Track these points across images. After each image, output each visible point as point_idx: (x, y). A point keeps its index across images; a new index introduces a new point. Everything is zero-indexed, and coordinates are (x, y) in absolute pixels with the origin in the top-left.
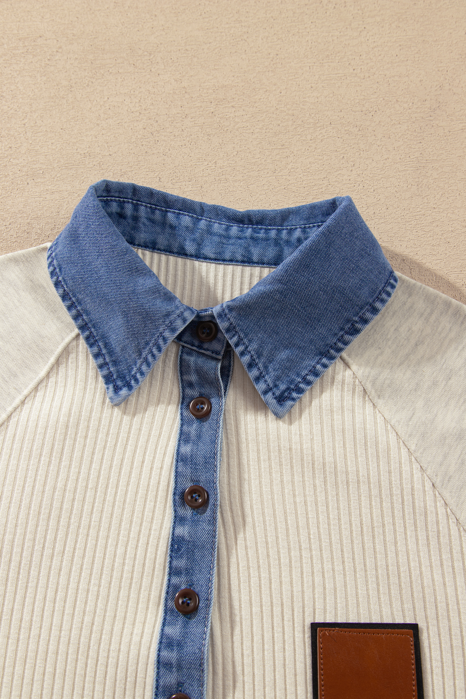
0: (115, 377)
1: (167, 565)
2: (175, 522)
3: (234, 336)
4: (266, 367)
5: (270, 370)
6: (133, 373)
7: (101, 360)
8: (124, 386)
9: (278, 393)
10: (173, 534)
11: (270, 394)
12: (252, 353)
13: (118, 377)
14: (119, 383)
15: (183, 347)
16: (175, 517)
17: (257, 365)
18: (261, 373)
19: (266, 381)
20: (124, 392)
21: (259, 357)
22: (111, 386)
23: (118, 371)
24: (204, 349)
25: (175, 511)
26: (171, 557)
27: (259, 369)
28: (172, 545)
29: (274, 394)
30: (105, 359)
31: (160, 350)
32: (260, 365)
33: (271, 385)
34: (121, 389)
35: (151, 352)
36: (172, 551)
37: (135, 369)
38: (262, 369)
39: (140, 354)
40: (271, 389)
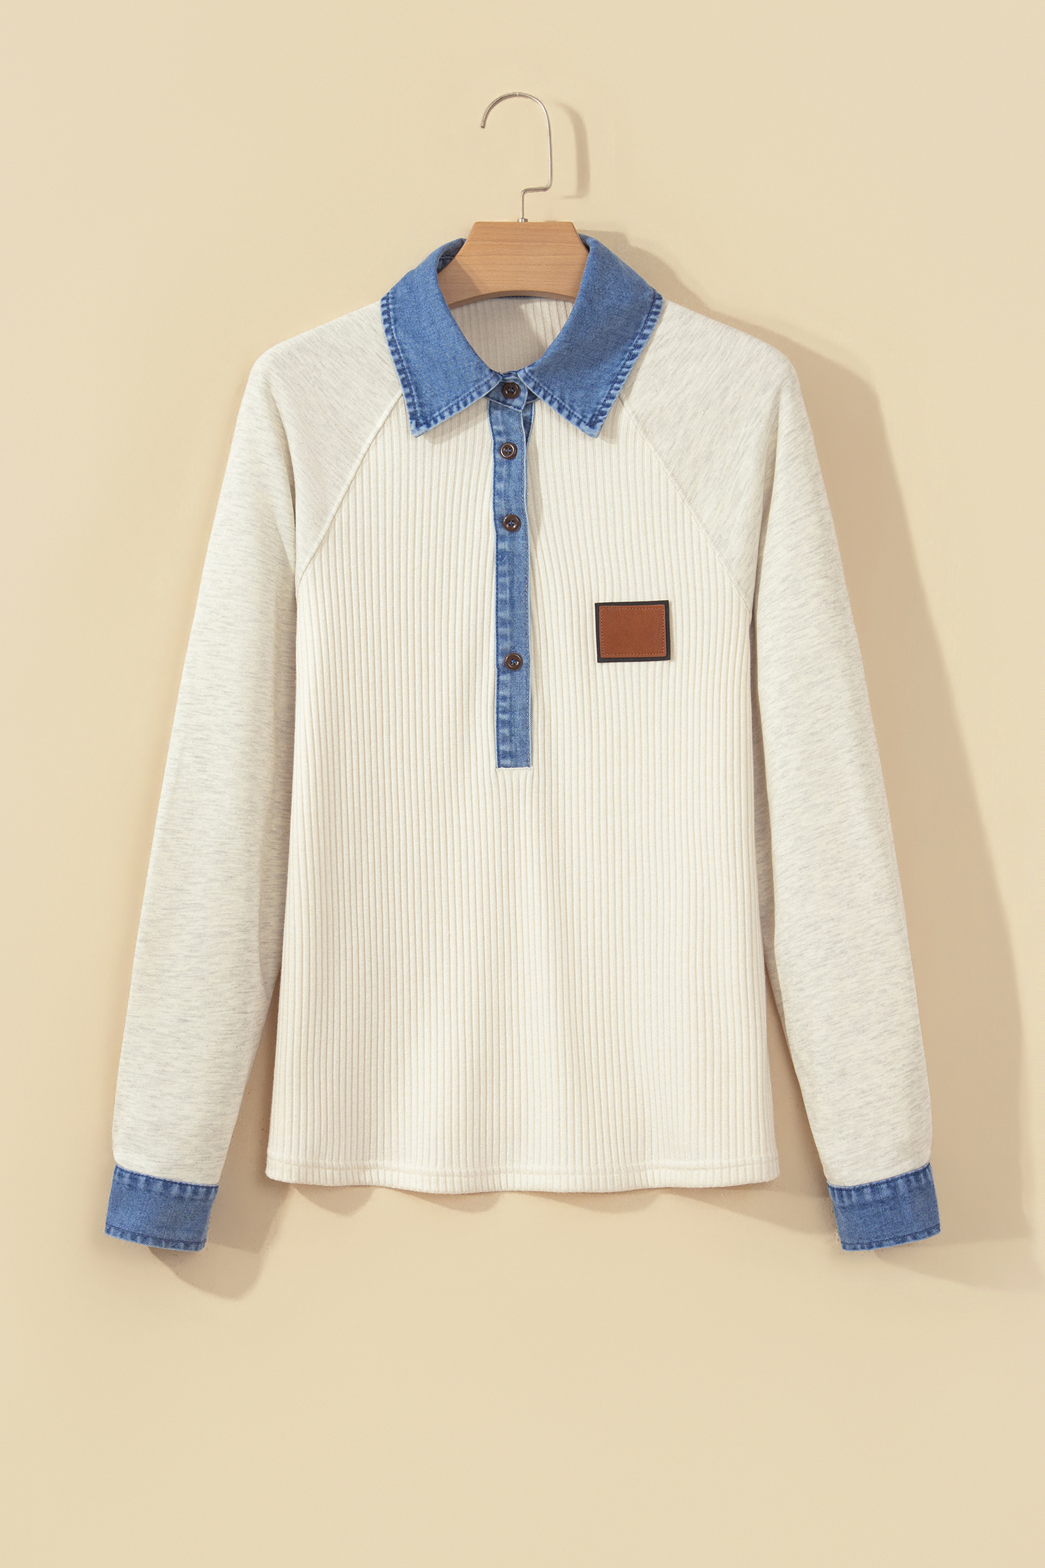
0: (419, 415)
1: (495, 569)
2: (497, 540)
3: (540, 391)
4: (571, 406)
5: (576, 407)
6: (434, 415)
7: (410, 400)
8: (424, 424)
9: (587, 421)
10: (497, 548)
11: (582, 423)
12: (558, 399)
13: (421, 415)
14: (421, 421)
15: (491, 402)
16: (497, 536)
17: (564, 407)
18: (570, 412)
19: (575, 416)
20: (423, 428)
21: (563, 401)
22: (414, 422)
23: (422, 412)
24: (508, 405)
25: (497, 532)
26: (497, 564)
27: (567, 409)
28: (497, 556)
29: (585, 422)
30: (413, 400)
31: (465, 404)
32: (567, 406)
33: (581, 417)
34: (421, 425)
35: (457, 404)
36: (497, 560)
37: (437, 413)
38: (569, 408)
39: (448, 404)
40: (581, 420)
